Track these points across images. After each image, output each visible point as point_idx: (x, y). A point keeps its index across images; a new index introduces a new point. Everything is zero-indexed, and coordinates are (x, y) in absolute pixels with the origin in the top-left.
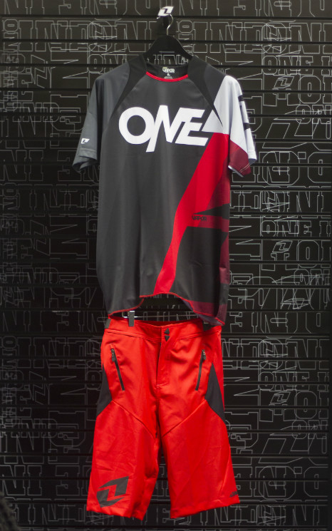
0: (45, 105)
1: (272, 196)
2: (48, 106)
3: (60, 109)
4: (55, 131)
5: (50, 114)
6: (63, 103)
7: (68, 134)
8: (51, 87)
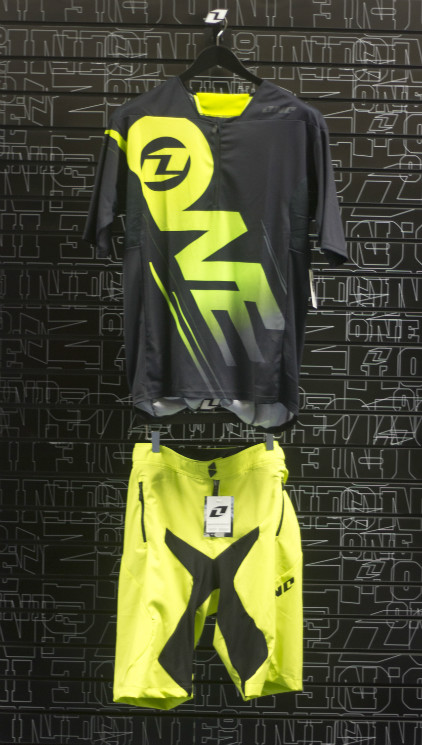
0: (44, 150)
1: (364, 284)
2: (48, 151)
3: (65, 156)
4: (57, 187)
5: (50, 163)
6: (68, 147)
7: (76, 191)
8: (52, 125)
